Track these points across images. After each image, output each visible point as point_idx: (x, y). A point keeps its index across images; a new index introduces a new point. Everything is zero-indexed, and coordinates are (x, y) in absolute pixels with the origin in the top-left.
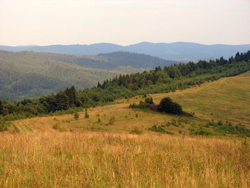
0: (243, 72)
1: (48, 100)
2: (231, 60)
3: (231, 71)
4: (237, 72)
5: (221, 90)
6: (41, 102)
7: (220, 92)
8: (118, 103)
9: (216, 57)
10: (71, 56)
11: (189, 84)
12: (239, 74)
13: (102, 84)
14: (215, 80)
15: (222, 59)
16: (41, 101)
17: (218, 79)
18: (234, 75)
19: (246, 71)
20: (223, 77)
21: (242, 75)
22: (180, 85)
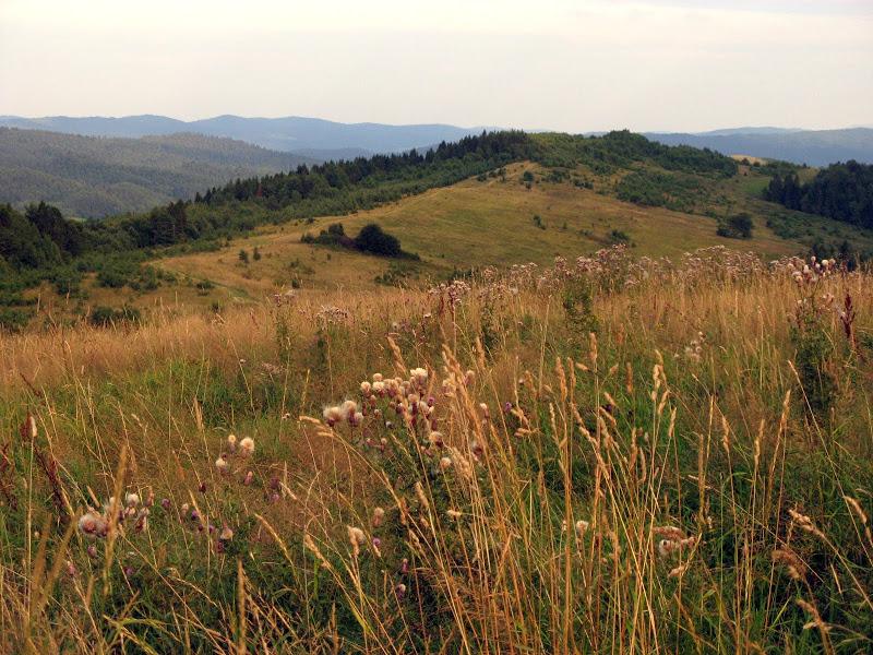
0: (461, 180)
1: (137, 224)
2: (430, 154)
3: (439, 176)
4: (451, 179)
5: (437, 212)
6: (126, 229)
7: (437, 216)
8: (262, 233)
9: (400, 149)
10: (93, 139)
11: (376, 200)
12: (456, 182)
13: (203, 195)
14: (421, 192)
15: (413, 152)
16: (125, 227)
17: (425, 191)
18: (447, 184)
19: (466, 178)
20: (431, 187)
21: (460, 184)
22: (360, 201)
